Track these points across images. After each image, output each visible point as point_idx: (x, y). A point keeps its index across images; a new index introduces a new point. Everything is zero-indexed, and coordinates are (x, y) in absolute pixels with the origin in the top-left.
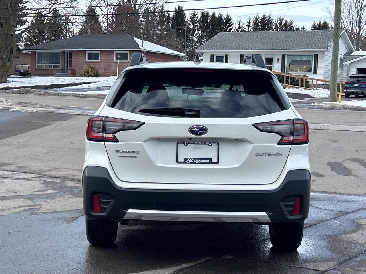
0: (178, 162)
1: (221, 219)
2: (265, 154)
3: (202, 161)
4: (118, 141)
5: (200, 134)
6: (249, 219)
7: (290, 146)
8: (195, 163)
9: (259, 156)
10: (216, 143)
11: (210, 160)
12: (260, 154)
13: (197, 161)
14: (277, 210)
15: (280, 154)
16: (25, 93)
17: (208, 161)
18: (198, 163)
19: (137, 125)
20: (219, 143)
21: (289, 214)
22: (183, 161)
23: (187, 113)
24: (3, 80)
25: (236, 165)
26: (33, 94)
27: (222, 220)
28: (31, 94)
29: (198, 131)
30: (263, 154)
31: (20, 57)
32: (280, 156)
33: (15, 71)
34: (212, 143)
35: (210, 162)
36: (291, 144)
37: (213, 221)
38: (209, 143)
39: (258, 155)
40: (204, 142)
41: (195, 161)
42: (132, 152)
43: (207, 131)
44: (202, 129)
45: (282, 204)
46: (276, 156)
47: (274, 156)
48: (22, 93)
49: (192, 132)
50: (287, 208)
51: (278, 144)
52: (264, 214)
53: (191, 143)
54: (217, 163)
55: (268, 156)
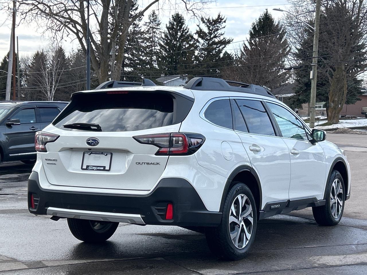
0: (82, 169)
1: (108, 218)
2: (144, 163)
3: (98, 168)
4: (46, 151)
5: (94, 145)
6: (127, 220)
7: (168, 156)
8: (93, 170)
9: (140, 165)
10: (110, 153)
11: (104, 167)
12: (139, 163)
13: (95, 168)
14: (148, 213)
15: (158, 164)
16: (342, 133)
17: (102, 168)
18: (96, 170)
19: (55, 138)
20: (112, 154)
21: (161, 218)
22: (86, 168)
23: (92, 128)
24: (334, 121)
25: (122, 173)
26: (349, 133)
27: (108, 220)
28: (347, 133)
29: (92, 143)
30: (142, 163)
31: (362, 100)
32: (158, 165)
33: (362, 113)
34: (107, 153)
35: (104, 170)
36: (169, 155)
37: (102, 220)
38: (105, 153)
39: (138, 164)
40: (102, 152)
41: (94, 168)
42: (54, 160)
43: (98, 142)
44: (95, 140)
45: (153, 208)
46: (154, 165)
47: (152, 165)
48: (339, 133)
49: (89, 143)
50: (159, 212)
51: (156, 154)
52: (139, 216)
53: (93, 153)
54: (109, 170)
55: (147, 165)
